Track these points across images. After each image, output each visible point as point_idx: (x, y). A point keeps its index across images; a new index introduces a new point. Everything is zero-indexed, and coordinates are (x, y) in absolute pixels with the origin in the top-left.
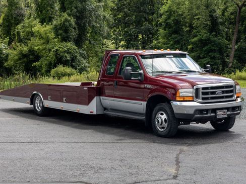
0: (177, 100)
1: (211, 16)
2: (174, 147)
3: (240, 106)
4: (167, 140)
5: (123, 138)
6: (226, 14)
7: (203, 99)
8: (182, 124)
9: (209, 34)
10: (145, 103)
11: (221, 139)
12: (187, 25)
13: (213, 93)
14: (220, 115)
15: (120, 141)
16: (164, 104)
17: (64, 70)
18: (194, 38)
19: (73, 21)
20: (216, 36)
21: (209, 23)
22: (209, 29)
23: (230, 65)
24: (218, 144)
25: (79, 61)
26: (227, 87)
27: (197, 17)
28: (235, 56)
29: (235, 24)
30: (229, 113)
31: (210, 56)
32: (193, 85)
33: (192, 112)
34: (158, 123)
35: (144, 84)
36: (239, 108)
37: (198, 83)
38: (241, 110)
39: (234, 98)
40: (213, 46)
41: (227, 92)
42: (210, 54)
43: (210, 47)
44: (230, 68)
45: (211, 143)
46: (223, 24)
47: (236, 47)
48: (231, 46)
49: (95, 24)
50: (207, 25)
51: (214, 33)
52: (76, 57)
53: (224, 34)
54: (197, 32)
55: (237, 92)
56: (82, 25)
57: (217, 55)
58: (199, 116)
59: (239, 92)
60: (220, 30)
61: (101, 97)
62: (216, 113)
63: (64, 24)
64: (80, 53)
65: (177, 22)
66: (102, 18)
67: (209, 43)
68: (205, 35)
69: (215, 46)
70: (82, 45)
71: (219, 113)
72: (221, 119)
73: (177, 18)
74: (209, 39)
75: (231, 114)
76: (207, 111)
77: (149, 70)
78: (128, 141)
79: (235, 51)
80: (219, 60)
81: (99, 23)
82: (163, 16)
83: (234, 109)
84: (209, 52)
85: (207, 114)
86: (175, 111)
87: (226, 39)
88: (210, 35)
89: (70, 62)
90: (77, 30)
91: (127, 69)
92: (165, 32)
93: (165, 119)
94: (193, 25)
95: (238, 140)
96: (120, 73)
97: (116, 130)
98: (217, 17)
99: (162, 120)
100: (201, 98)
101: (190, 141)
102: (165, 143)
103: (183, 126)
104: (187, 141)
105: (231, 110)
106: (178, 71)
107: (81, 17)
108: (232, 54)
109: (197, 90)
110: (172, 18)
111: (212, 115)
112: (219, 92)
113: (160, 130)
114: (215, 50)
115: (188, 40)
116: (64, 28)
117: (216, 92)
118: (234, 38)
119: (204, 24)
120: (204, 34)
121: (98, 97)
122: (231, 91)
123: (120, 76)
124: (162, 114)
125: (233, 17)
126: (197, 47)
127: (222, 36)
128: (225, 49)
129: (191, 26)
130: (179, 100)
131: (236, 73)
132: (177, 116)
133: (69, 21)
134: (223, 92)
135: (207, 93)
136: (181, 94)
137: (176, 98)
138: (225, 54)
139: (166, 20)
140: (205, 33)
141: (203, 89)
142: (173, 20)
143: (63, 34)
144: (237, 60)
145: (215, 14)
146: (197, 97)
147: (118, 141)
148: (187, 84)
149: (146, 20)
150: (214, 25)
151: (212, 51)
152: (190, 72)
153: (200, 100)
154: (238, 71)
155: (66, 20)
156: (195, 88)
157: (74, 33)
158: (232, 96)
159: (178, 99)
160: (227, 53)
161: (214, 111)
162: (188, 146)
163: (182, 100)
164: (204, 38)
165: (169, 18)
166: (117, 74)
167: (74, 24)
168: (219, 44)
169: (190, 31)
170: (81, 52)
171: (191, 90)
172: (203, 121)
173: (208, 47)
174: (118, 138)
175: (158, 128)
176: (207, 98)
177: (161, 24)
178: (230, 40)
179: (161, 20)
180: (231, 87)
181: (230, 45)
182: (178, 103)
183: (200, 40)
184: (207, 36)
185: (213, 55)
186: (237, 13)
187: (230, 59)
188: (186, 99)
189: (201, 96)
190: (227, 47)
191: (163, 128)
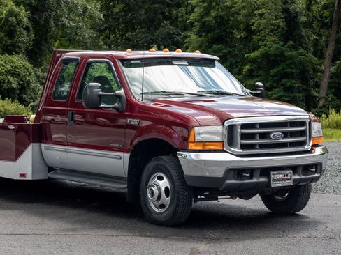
0: (190, 148)
1: (286, 11)
2: (179, 245)
3: (320, 164)
4: (168, 230)
5: (79, 227)
6: (314, 7)
7: (243, 147)
8: (201, 200)
9: (281, 43)
10: (126, 156)
11: (280, 229)
12: (242, 26)
13: (263, 136)
14: (278, 180)
15: (71, 233)
16: (164, 158)
17: (3, 106)
18: (254, 50)
19: (24, 15)
20: (295, 48)
21: (281, 23)
22: (282, 35)
23: (321, 103)
24: (271, 240)
25: (34, 91)
26: (293, 124)
27: (260, 12)
28: (330, 87)
29: (331, 27)
30: (297, 177)
31: (283, 85)
32: (222, 118)
33: (220, 173)
34: (152, 196)
35: (126, 117)
36: (317, 167)
37: (234, 115)
38: (321, 172)
39: (308, 147)
40: (289, 66)
41: (293, 134)
42: (284, 81)
43: (284, 69)
44: (320, 108)
45: (259, 237)
46: (308, 25)
47: (332, 69)
48: (323, 67)
49: (66, 21)
50: (279, 26)
51: (291, 43)
52: (28, 83)
53: (310, 44)
54: (260, 40)
55: (313, 134)
56: (43, 23)
57: (297, 84)
58: (234, 181)
59: (317, 135)
60: (302, 37)
61: (43, 145)
62: (268, 176)
63: (7, 20)
64: (38, 76)
65: (222, 21)
66: (80, 10)
67: (281, 61)
68: (275, 46)
69: (293, 66)
70: (41, 61)
71: (276, 177)
72: (282, 190)
73: (222, 14)
74: (282, 54)
75: (301, 180)
76: (252, 171)
77: (136, 90)
78: (89, 232)
79: (331, 77)
80: (300, 92)
81: (74, 21)
82: (196, 10)
83: (307, 168)
84: (281, 78)
85: (251, 177)
86: (186, 172)
87: (315, 54)
88: (283, 46)
89: (18, 92)
90: (32, 32)
91: (92, 87)
92: (199, 39)
93: (166, 188)
94: (253, 28)
95: (313, 232)
96: (80, 96)
97: (69, 212)
98: (296, 13)
99: (159, 189)
100: (239, 146)
101: (217, 233)
102: (165, 237)
103: (203, 204)
104: (210, 233)
105: (300, 170)
106: (196, 92)
107: (40, 8)
108: (325, 83)
109: (231, 129)
110: (213, 13)
111: (262, 180)
112: (276, 135)
113: (156, 210)
114: (292, 74)
115: (243, 55)
116: (7, 28)
117: (269, 133)
118: (329, 52)
119: (272, 24)
120: (271, 44)
121: (36, 145)
122: (302, 133)
123: (80, 101)
124: (160, 178)
125: (327, 13)
126: (259, 68)
127: (306, 49)
128: (311, 72)
129: (248, 29)
130: (194, 148)
131: (330, 116)
132: (189, 183)
133: (16, 15)
134: (285, 135)
135: (252, 136)
136: (198, 138)
137: (187, 146)
138: (312, 83)
139: (202, 17)
140: (274, 42)
141: (244, 126)
142: (215, 18)
143: (6, 39)
144: (334, 94)
145: (293, 6)
146: (231, 142)
147: (67, 233)
148: (211, 117)
149: (166, 18)
150: (291, 28)
151: (286, 75)
152: (221, 94)
153: (238, 150)
154: (334, 112)
155: (11, 13)
156: (226, 124)
157: (25, 38)
158: (303, 143)
159: (192, 146)
160: (316, 80)
161: (266, 171)
162: (209, 243)
163: (200, 148)
164: (272, 51)
165: (207, 13)
166: (73, 98)
167: (25, 19)
168: (301, 62)
169: (247, 39)
170: (38, 73)
171: (220, 128)
172: (246, 193)
173: (280, 68)
174: (70, 226)
175: (153, 206)
176: (252, 147)
177: (192, 24)
178: (321, 57)
179: (192, 17)
180: (302, 123)
181: (320, 65)
182: (193, 156)
183: (266, 56)
184: (278, 48)
185: (288, 84)
186: (334, 6)
187: (321, 91)
188: (208, 147)
189: (239, 141)
190: (315, 71)
191: (162, 206)
